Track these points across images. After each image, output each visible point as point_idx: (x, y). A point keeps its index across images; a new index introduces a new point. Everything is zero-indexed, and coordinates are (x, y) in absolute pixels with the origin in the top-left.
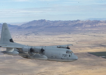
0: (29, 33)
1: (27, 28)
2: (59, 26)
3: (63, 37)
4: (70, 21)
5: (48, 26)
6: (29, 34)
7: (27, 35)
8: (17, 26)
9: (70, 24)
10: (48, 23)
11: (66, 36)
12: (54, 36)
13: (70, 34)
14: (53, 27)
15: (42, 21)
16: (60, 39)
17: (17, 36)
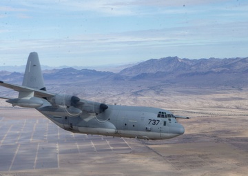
0: (140, 89)
1: (135, 78)
2: (212, 72)
3: (225, 97)
4: (237, 58)
5: (184, 72)
6: (141, 91)
7: (136, 94)
8: (111, 73)
9: (238, 67)
10: (185, 64)
11: (231, 95)
12: (202, 96)
13: (240, 89)
14: (197, 74)
15: (170, 60)
16: (220, 103)
17: (114, 96)
